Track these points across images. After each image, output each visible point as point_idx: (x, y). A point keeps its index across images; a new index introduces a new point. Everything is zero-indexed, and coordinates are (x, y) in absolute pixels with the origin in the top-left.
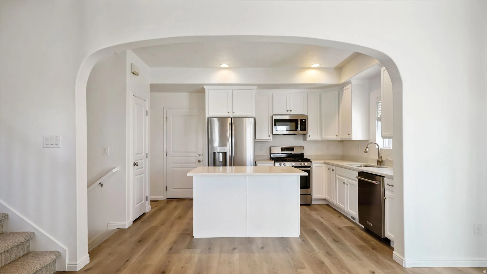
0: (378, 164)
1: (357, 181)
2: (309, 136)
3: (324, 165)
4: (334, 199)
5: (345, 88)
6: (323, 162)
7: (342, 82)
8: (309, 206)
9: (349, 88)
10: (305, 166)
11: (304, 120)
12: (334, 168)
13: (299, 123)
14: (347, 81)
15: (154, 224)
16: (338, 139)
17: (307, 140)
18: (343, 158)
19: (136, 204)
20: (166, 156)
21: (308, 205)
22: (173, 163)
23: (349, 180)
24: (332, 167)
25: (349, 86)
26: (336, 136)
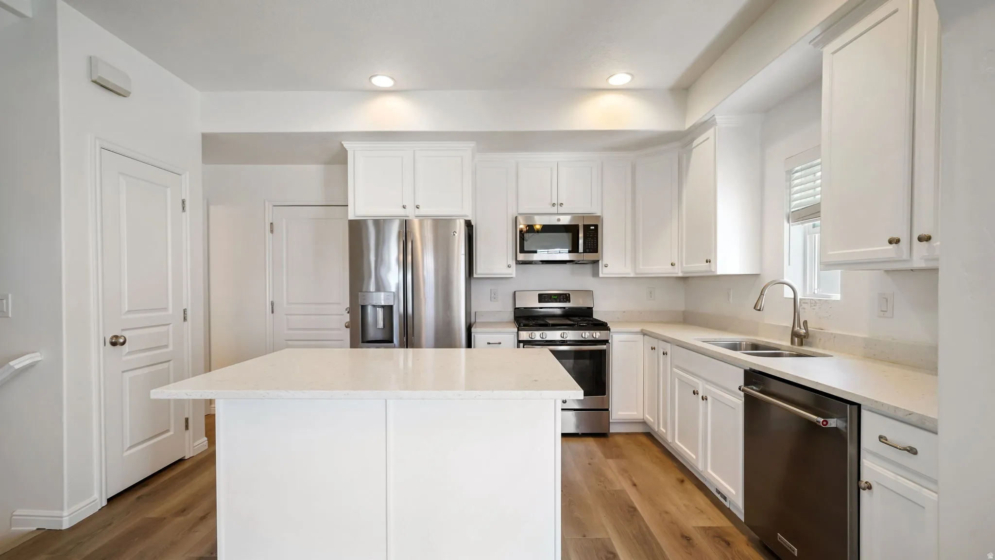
0: (792, 342)
1: (741, 396)
2: (606, 267)
3: (641, 336)
4: (665, 427)
5: (695, 143)
6: (638, 329)
7: (688, 125)
8: (602, 439)
9: (708, 138)
10: (593, 339)
11: (593, 228)
12: (668, 347)
13: (581, 235)
14: (706, 119)
15: (156, 511)
16: (677, 273)
17: (601, 275)
18: (687, 319)
19: (127, 450)
20: (273, 312)
21: (601, 435)
22: (289, 329)
23: (709, 387)
24: (662, 344)
25: (710, 133)
26: (672, 265)
